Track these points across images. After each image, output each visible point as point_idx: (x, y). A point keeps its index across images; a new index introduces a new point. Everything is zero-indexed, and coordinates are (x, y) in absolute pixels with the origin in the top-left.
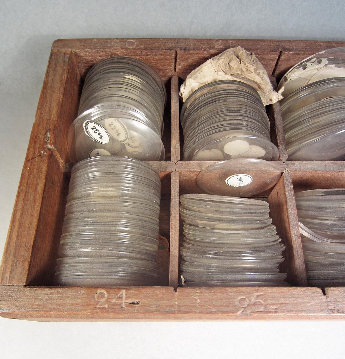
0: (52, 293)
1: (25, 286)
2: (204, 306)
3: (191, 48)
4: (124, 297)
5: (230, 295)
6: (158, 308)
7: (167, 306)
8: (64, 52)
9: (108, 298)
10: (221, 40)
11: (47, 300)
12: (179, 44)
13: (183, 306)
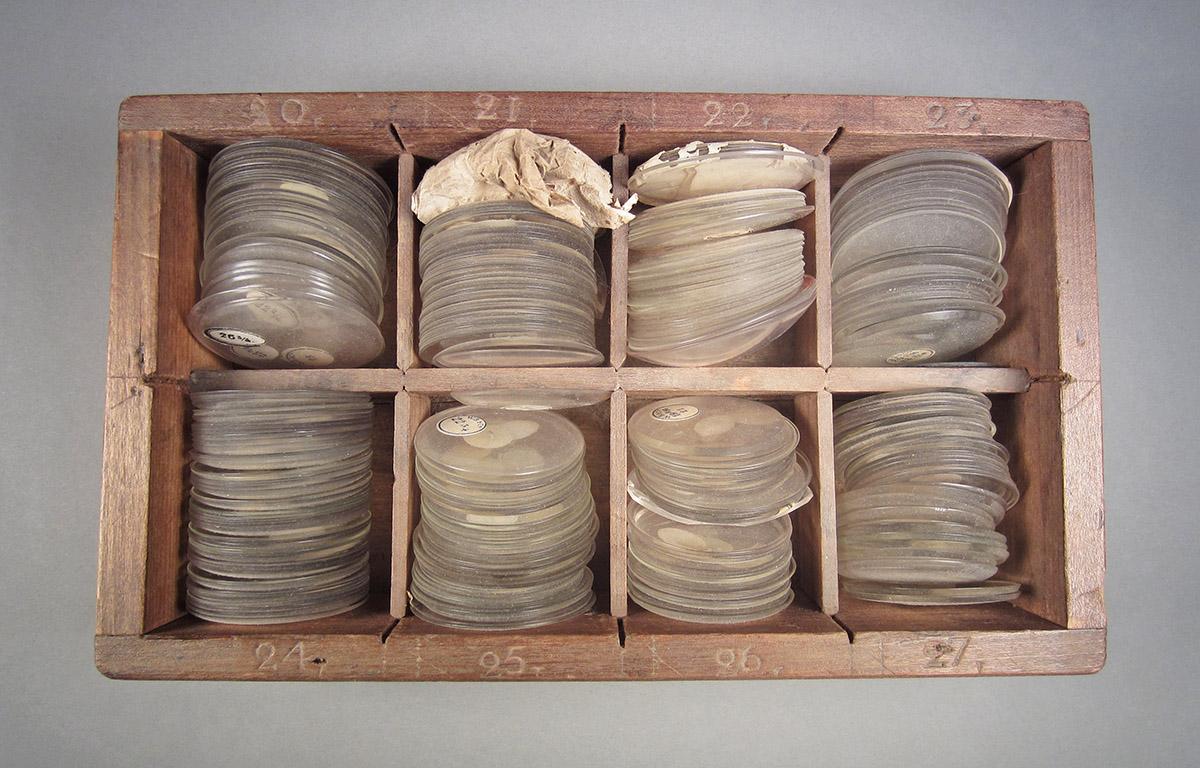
0: (187, 648)
1: (142, 636)
2: (428, 666)
3: (425, 121)
4: (302, 653)
5: (469, 650)
6: (355, 670)
7: (369, 667)
8: (147, 136)
9: (276, 655)
10: (495, 93)
11: (181, 658)
12: (398, 110)
13: (393, 667)
